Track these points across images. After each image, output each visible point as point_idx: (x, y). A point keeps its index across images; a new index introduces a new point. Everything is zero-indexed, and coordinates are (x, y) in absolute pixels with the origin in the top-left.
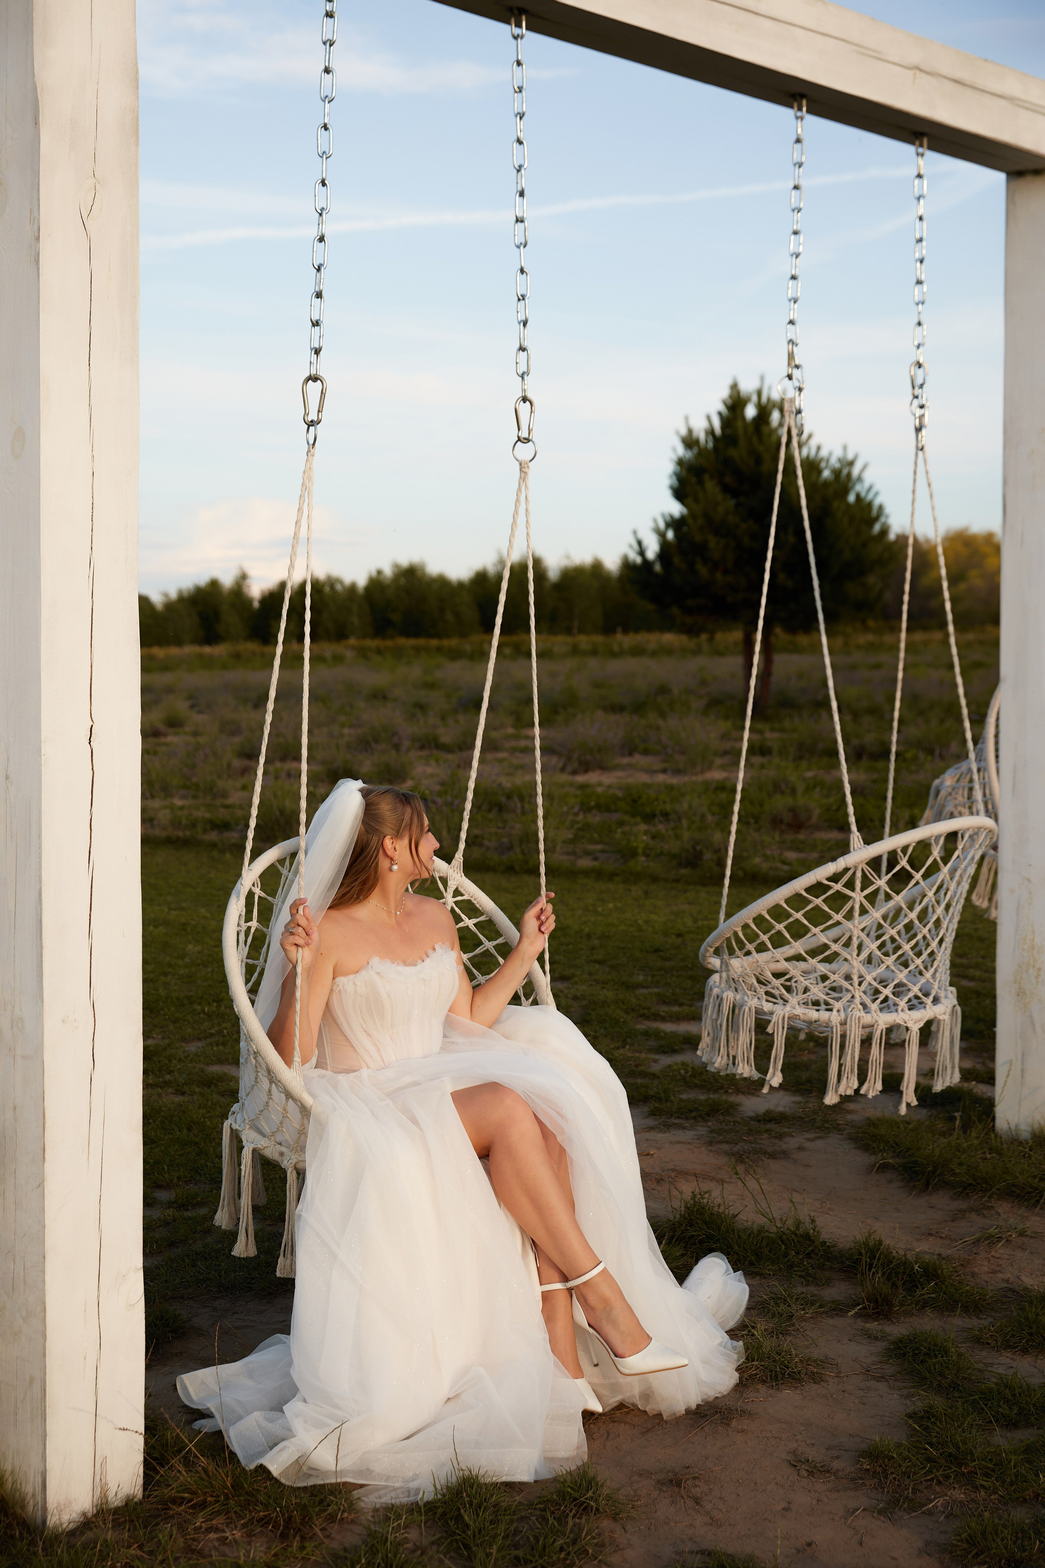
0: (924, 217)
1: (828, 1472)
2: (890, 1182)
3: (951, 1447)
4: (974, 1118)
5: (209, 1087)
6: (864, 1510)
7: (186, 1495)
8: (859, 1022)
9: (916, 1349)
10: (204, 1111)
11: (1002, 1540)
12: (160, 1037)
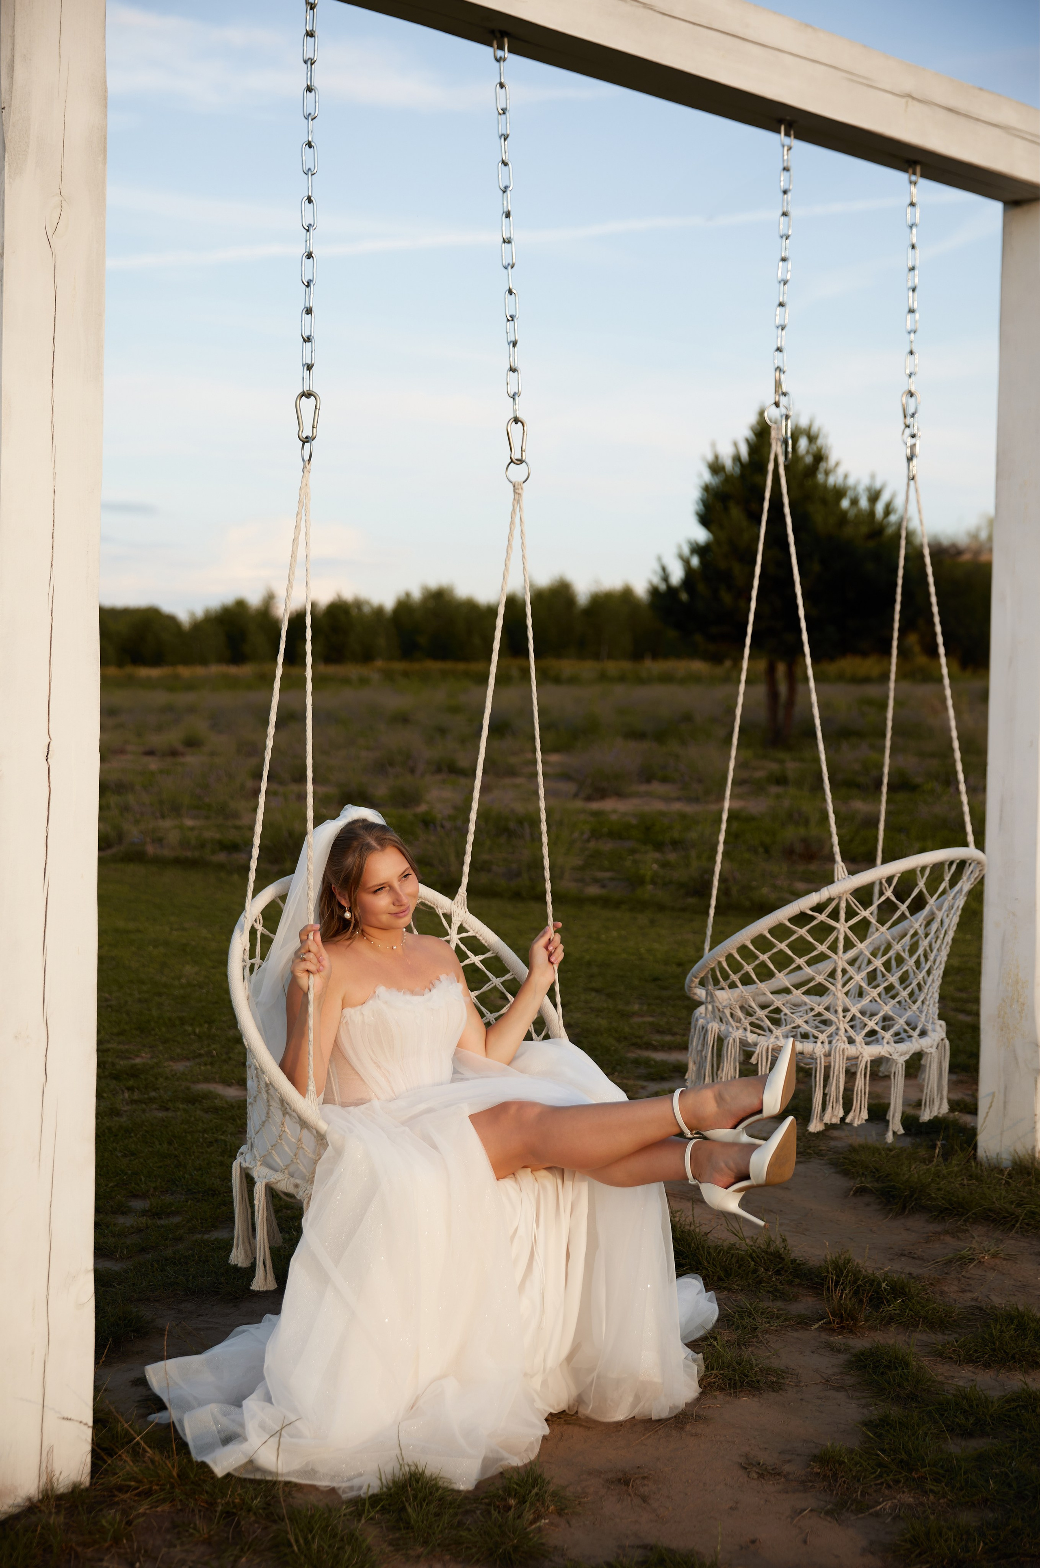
0: (917, 246)
1: (779, 1474)
2: (868, 1205)
3: (903, 1453)
4: (956, 1147)
5: (194, 1104)
6: (811, 1510)
7: (133, 1483)
8: (843, 1054)
9: (877, 1361)
10: (186, 1127)
11: (946, 1541)
12: (148, 1056)
